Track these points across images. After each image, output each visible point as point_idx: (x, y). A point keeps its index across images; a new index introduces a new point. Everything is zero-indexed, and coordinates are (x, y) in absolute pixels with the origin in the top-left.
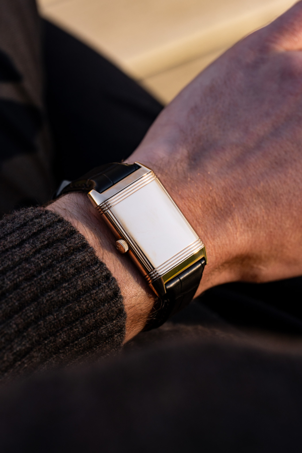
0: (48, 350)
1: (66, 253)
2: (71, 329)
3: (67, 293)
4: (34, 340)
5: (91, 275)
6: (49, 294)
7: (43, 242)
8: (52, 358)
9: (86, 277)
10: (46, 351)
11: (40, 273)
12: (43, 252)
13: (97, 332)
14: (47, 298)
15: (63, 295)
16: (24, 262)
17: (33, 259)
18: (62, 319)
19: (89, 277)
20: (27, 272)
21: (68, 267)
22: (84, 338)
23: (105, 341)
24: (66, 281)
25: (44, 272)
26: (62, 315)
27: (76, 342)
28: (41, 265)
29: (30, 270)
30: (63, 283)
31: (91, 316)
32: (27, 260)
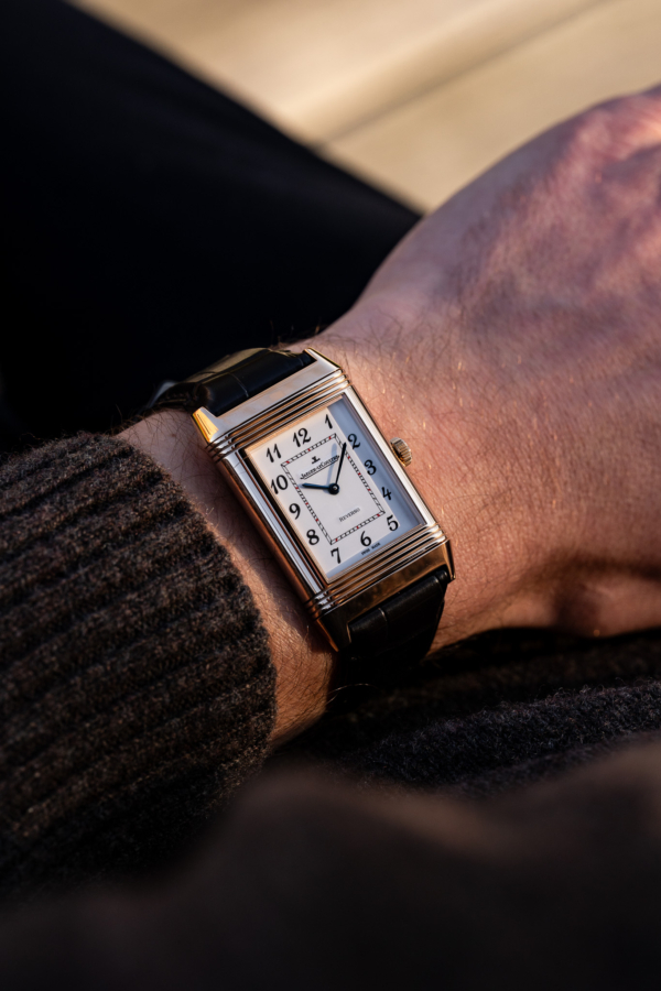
0: (92, 744)
1: (136, 526)
2: (145, 697)
3: (135, 614)
4: (58, 718)
5: (190, 576)
6: (96, 615)
7: (84, 500)
8: (100, 763)
9: (179, 582)
10: (87, 745)
11: (74, 567)
12: (84, 522)
13: (208, 707)
14: (91, 624)
15: (126, 618)
16: (39, 543)
17: (59, 538)
18: (123, 673)
19: (185, 580)
20: (46, 565)
21: (139, 558)
22: (178, 720)
23: (230, 731)
24: (133, 589)
25: (84, 567)
26: (123, 665)
27: (159, 729)
28: (78, 550)
29: (51, 560)
30: (126, 593)
31: (191, 671)
32: (45, 538)
